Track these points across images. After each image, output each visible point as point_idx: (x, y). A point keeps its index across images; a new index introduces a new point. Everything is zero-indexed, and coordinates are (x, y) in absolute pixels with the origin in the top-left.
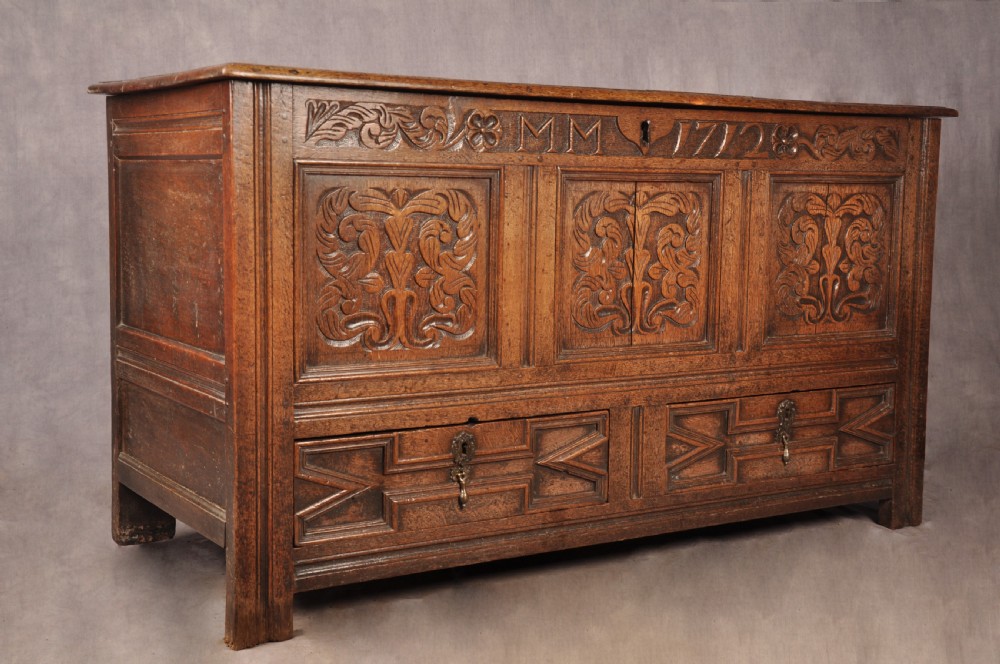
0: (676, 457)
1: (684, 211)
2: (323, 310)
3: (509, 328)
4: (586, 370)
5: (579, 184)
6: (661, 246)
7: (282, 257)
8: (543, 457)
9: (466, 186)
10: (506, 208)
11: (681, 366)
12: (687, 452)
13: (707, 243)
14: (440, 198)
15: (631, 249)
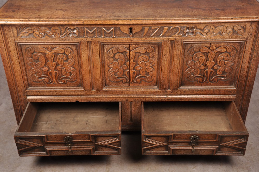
1: (148, 52)
2: (31, 75)
3: (86, 81)
5: (108, 45)
6: (140, 61)
7: (16, 64)
9: (70, 46)
10: (82, 52)
11: (146, 93)
13: (157, 61)
14: (62, 49)
15: (129, 62)
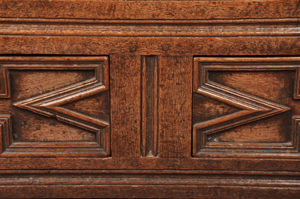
0: (210, 118)
4: (73, 8)
8: (23, 99)
11: (214, 13)
12: (227, 113)
